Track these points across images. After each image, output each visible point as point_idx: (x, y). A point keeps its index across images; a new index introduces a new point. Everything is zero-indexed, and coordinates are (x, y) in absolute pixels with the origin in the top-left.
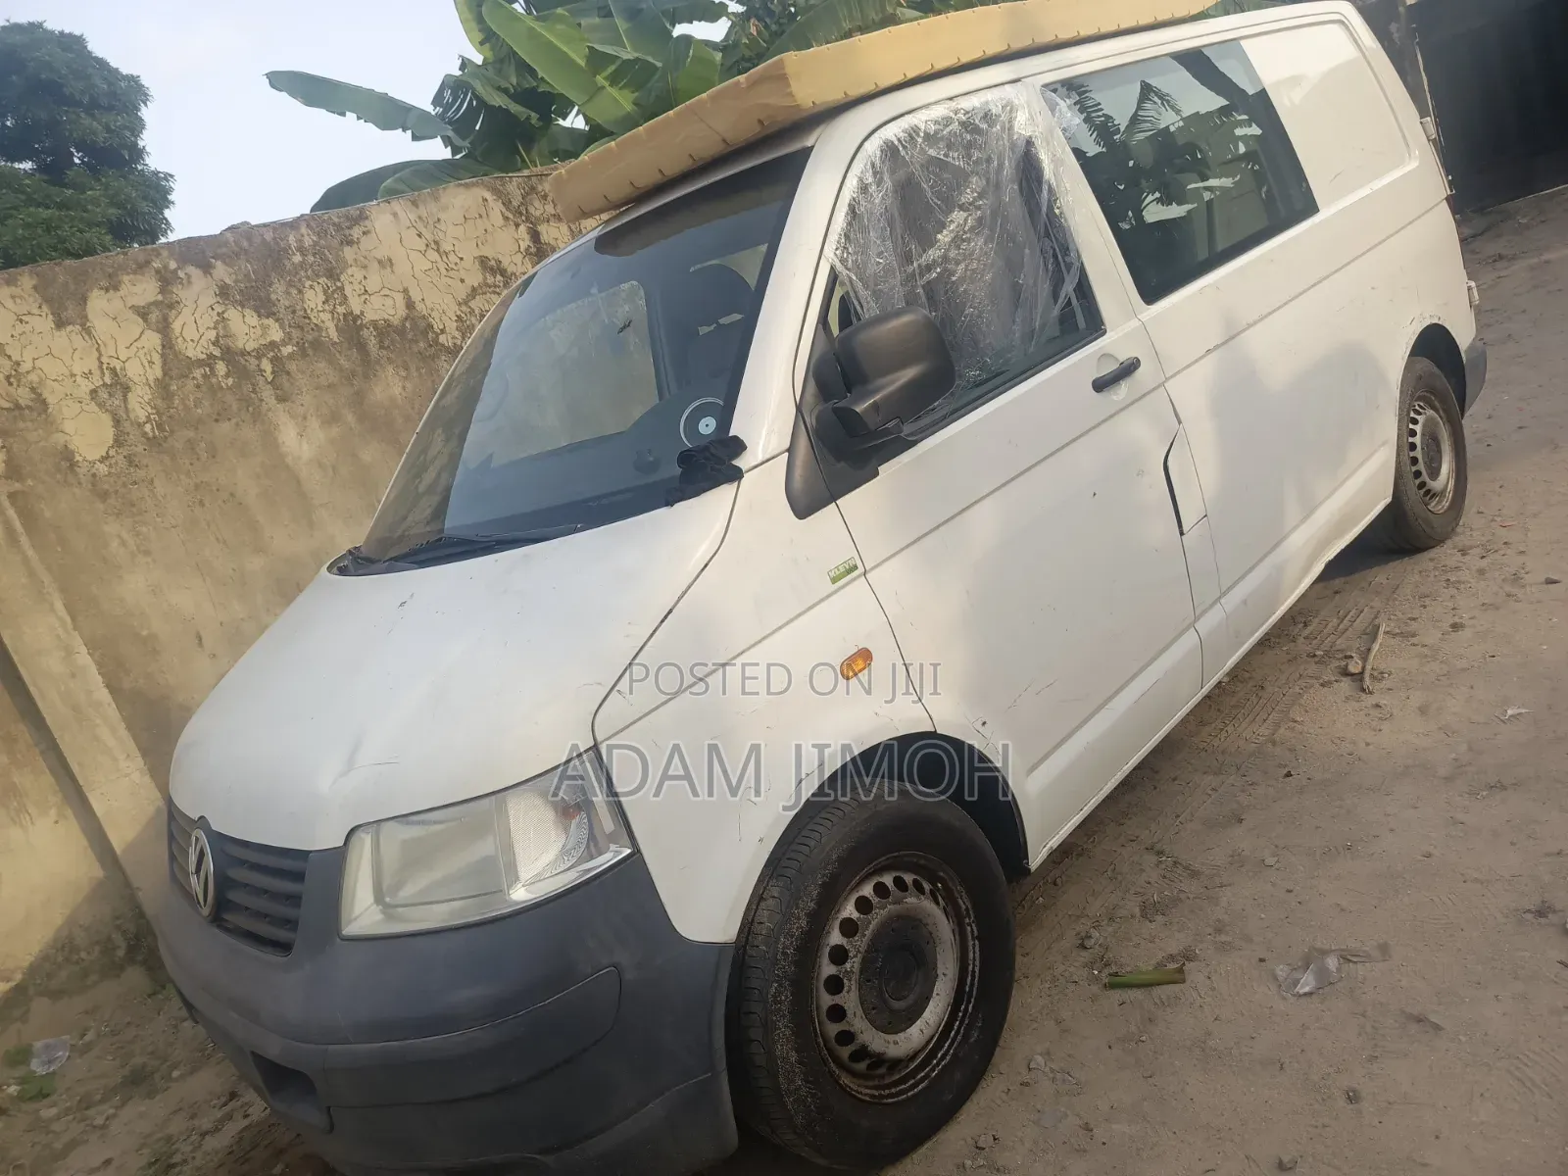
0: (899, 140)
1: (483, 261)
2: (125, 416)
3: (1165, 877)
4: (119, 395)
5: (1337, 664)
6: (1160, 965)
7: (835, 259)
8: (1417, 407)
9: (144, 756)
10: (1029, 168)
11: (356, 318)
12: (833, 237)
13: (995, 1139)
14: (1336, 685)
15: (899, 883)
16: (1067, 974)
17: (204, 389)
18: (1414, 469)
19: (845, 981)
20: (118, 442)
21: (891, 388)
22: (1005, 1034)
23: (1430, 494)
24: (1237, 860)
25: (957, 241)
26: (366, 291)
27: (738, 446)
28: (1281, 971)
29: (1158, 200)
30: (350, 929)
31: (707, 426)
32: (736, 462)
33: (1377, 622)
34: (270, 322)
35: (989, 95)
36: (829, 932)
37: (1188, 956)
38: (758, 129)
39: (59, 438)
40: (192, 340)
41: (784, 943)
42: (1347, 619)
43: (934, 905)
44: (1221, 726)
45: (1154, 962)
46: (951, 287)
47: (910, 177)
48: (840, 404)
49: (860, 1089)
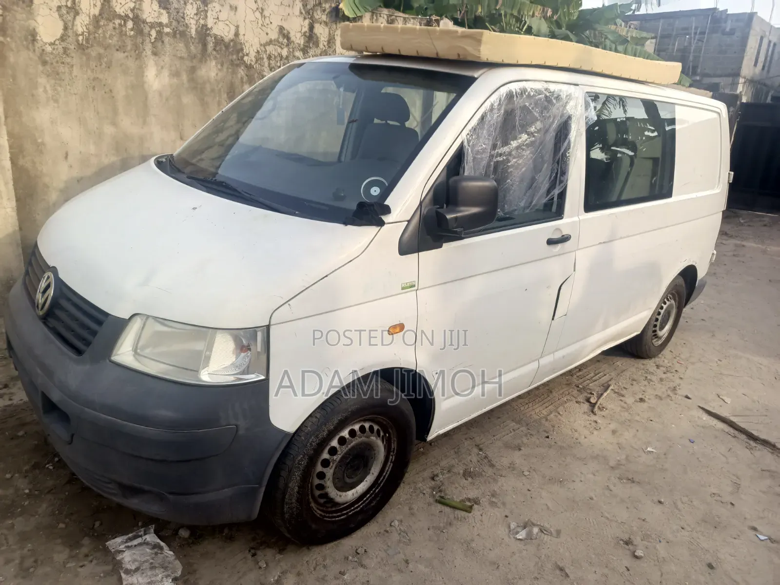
0: (516, 93)
1: (281, 29)
2: (71, 27)
3: (478, 461)
4: (72, 14)
5: (586, 394)
6: (463, 501)
7: (466, 140)
8: (669, 297)
9: (17, 201)
10: (564, 129)
11: (208, 29)
12: (469, 127)
13: (365, 551)
14: (582, 404)
15: (371, 428)
16: (422, 489)
17: (117, 31)
18: (655, 323)
19: (331, 464)
20: (63, 38)
21: (465, 213)
22: (387, 506)
23: (656, 336)
24: (512, 467)
26: (218, 18)
27: (387, 210)
28: (513, 525)
29: (601, 148)
30: (115, 358)
31: (375, 191)
32: (383, 217)
33: (610, 383)
34: (164, 12)
35: (563, 87)
36: (333, 440)
37: (476, 501)
38: (456, 57)
39: (32, 23)
40: (121, 4)
41: (313, 439)
42: (598, 376)
43: (381, 443)
44: (527, 401)
45: (461, 498)
46: (506, 167)
47: (513, 111)
48: (440, 210)
49: (317, 510)
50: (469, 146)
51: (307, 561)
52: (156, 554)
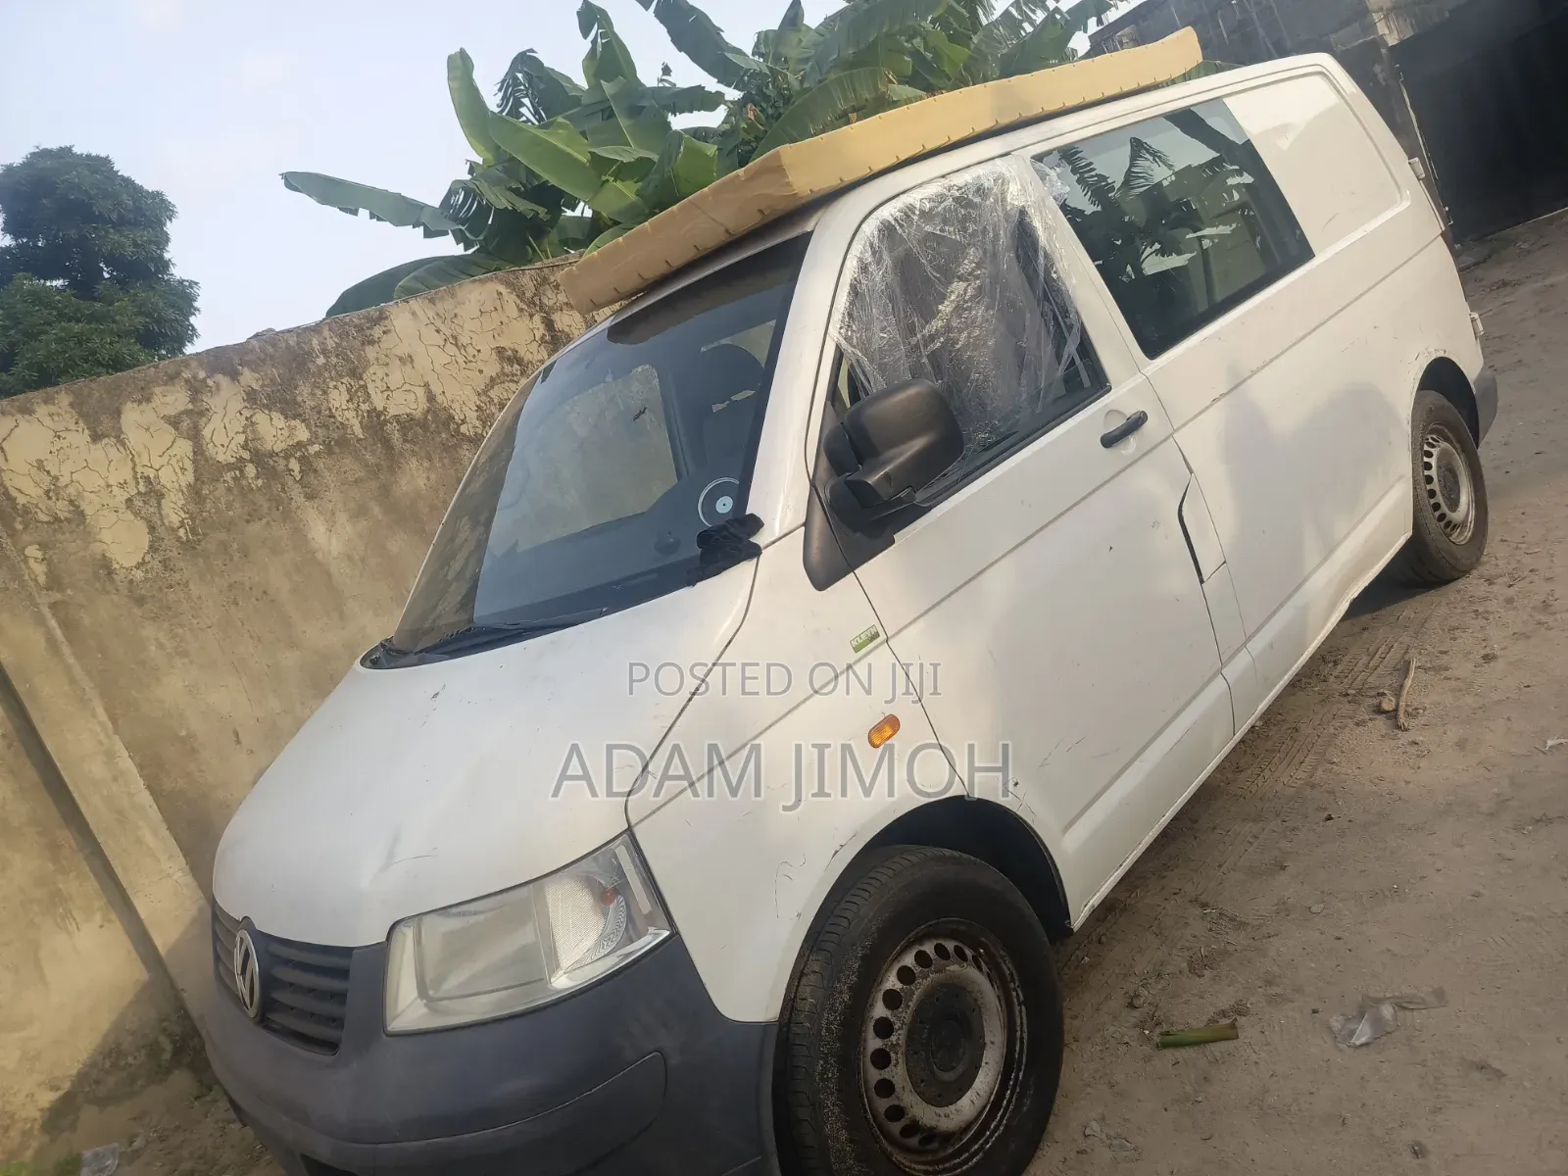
0: (896, 220)
1: (500, 351)
2: (159, 522)
3: (1211, 930)
4: (153, 502)
5: (1370, 702)
6: (1212, 1021)
7: (840, 338)
8: (1430, 441)
9: (185, 856)
10: (1024, 236)
11: (378, 416)
12: (837, 317)
14: (1370, 724)
15: (940, 950)
16: (1117, 1035)
17: (235, 491)
18: (1432, 501)
19: (892, 1054)
20: (153, 548)
21: (901, 459)
22: (1059, 1101)
23: (1451, 526)
24: (1284, 909)
25: (959, 309)
26: (388, 388)
27: (755, 524)
28: (1336, 1022)
30: (395, 1025)
31: (725, 505)
32: (754, 540)
33: (1407, 657)
34: (297, 423)
35: (980, 170)
36: (873, 1005)
37: (1240, 1010)
38: (759, 217)
39: (97, 548)
40: (222, 445)
41: (827, 1019)
42: (1377, 656)
43: (978, 973)
44: (1257, 771)
45: (1205, 1018)
46: (955, 355)
47: (909, 254)
48: (854, 477)
49: (914, 1166)
50: (854, 347)
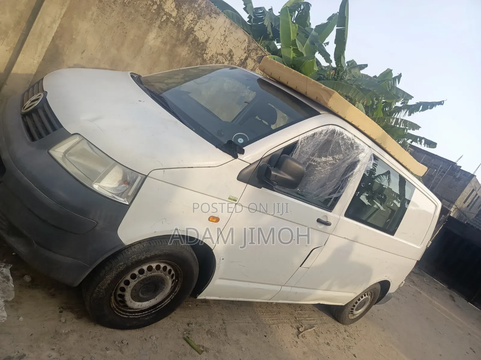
0: (337, 132)
1: (231, 51)
3: (220, 329)
5: (298, 325)
6: (199, 346)
7: (300, 140)
8: (368, 293)
10: (353, 165)
11: (193, 31)
12: (305, 135)
13: (127, 344)
14: (293, 329)
15: (170, 271)
16: (179, 326)
17: (147, 7)
18: (355, 304)
19: (137, 278)
21: (283, 176)
22: (153, 325)
23: (352, 312)
24: (237, 342)
25: (325, 162)
26: (202, 28)
27: (242, 152)
30: (52, 152)
31: (241, 141)
32: (239, 155)
33: (315, 325)
34: (176, 11)
35: (362, 144)
36: (145, 265)
37: (207, 350)
38: (315, 98)
41: (134, 257)
42: (310, 318)
43: (171, 283)
44: (264, 311)
45: (199, 344)
46: (314, 170)
47: (331, 141)
48: (270, 168)
49: (113, 303)
50: (301, 144)
51: (90, 332)
52: (4, 281)
